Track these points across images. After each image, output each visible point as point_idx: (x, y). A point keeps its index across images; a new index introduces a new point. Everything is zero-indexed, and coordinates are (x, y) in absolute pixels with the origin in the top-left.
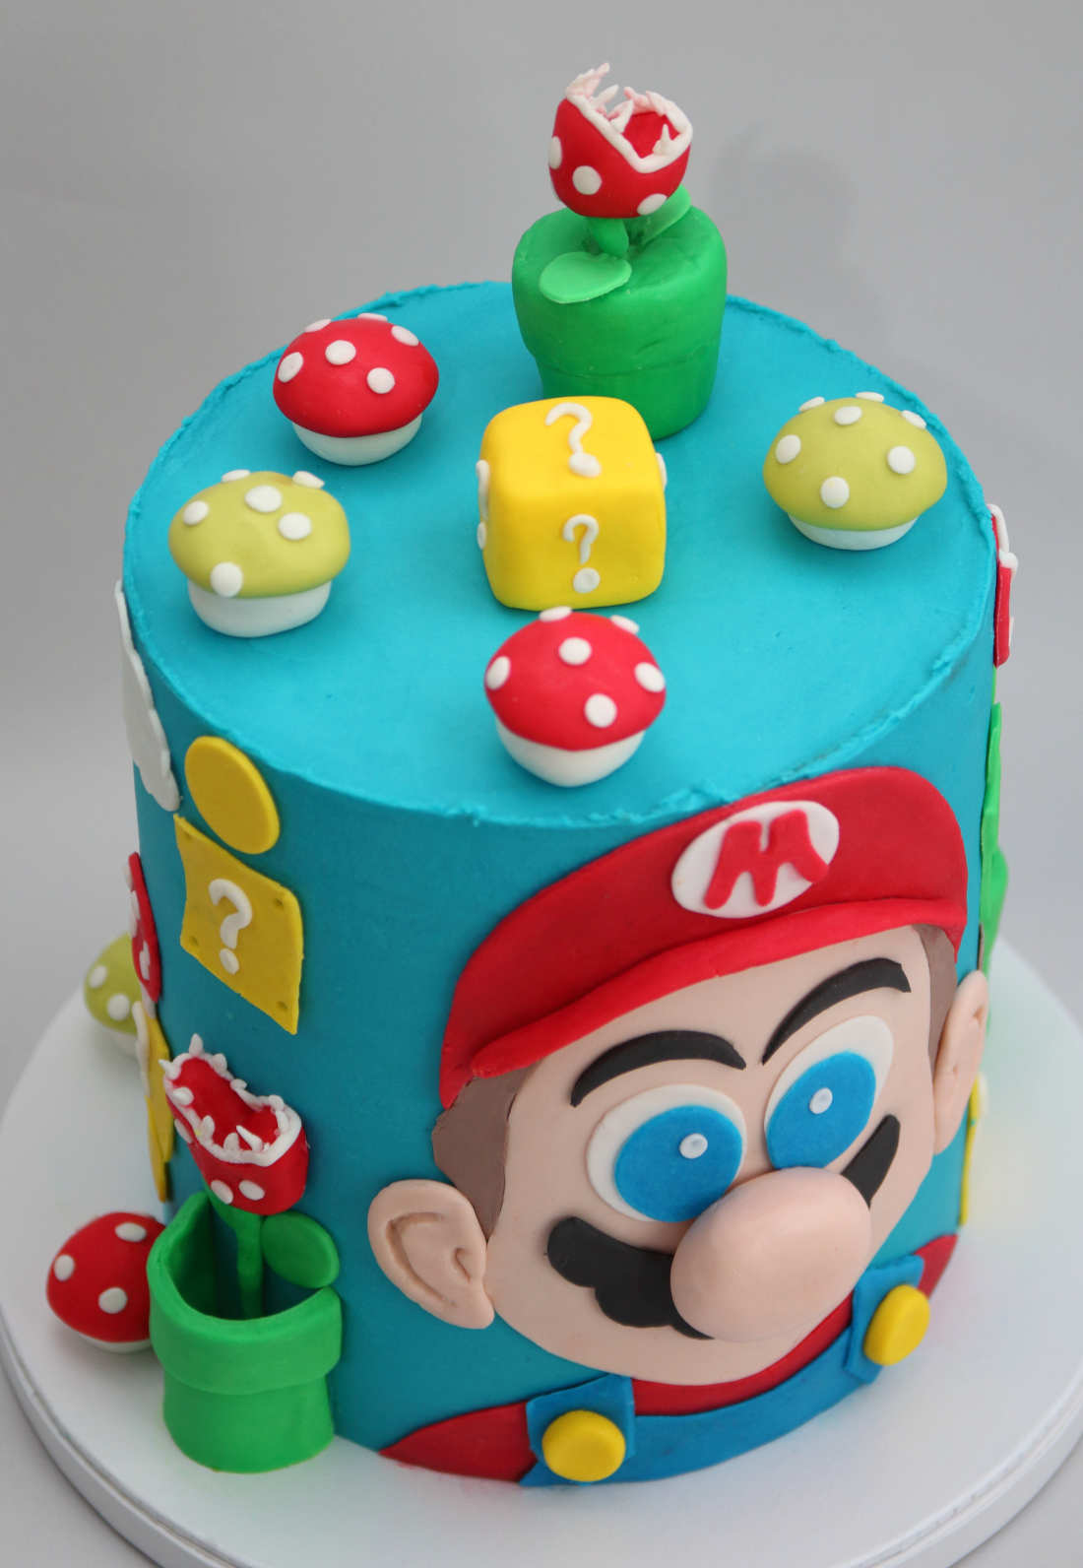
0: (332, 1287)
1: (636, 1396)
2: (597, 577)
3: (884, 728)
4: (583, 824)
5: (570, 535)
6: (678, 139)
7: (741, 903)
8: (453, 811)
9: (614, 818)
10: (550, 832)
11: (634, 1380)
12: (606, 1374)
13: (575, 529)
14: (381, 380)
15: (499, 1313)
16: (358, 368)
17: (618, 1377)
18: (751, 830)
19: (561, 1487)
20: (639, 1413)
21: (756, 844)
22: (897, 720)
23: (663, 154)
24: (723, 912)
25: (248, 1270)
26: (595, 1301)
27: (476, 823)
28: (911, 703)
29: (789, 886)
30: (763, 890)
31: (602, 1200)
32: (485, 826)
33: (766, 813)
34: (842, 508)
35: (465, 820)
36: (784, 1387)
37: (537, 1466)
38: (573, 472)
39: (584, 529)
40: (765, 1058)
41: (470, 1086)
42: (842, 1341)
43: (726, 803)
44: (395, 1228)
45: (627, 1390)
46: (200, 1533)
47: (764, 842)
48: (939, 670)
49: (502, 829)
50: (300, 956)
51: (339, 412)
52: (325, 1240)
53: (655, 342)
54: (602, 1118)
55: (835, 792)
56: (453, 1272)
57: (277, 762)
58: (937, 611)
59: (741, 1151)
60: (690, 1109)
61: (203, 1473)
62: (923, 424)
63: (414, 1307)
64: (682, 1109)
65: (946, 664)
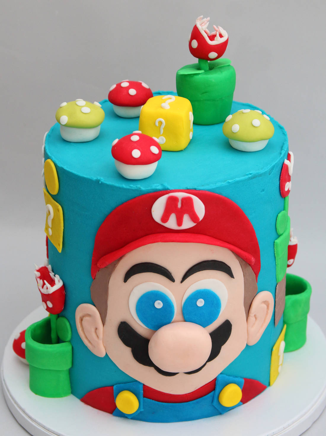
0: (70, 341)
1: (144, 390)
2: (165, 140)
3: (224, 184)
4: (128, 187)
5: (157, 124)
6: (222, 38)
7: (172, 223)
8: (94, 178)
9: (137, 187)
10: (120, 188)
11: (144, 385)
12: (136, 381)
13: (158, 122)
14: (132, 92)
15: (107, 353)
16: (128, 88)
17: (139, 382)
18: (175, 199)
19: (124, 418)
20: (144, 397)
21: (177, 205)
22: (229, 183)
23: (217, 40)
24: (167, 225)
25: (53, 336)
26: (131, 352)
27: (100, 182)
28: (234, 179)
29: (187, 223)
30: (180, 222)
31: (133, 317)
32: (102, 183)
33: (180, 195)
34: (236, 133)
35: (98, 181)
36: (191, 402)
37: (116, 409)
38: (162, 107)
39: (161, 123)
40: (182, 282)
41: (99, 272)
42: (212, 393)
43: (169, 189)
44: (81, 320)
45: (141, 387)
46: (23, 406)
47: (179, 205)
48: (247, 175)
49: (107, 186)
50: (63, 228)
51: (119, 98)
52: (68, 324)
53: (206, 92)
54: (133, 289)
55: (204, 196)
56: (94, 335)
57: (60, 165)
58: (257, 166)
59: (174, 312)
60: (158, 292)
61: (33, 394)
62: (269, 119)
63: (86, 347)
64: (155, 291)
65: (251, 174)
